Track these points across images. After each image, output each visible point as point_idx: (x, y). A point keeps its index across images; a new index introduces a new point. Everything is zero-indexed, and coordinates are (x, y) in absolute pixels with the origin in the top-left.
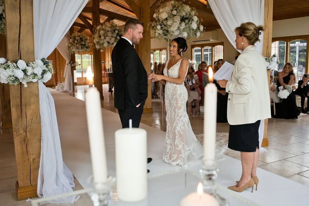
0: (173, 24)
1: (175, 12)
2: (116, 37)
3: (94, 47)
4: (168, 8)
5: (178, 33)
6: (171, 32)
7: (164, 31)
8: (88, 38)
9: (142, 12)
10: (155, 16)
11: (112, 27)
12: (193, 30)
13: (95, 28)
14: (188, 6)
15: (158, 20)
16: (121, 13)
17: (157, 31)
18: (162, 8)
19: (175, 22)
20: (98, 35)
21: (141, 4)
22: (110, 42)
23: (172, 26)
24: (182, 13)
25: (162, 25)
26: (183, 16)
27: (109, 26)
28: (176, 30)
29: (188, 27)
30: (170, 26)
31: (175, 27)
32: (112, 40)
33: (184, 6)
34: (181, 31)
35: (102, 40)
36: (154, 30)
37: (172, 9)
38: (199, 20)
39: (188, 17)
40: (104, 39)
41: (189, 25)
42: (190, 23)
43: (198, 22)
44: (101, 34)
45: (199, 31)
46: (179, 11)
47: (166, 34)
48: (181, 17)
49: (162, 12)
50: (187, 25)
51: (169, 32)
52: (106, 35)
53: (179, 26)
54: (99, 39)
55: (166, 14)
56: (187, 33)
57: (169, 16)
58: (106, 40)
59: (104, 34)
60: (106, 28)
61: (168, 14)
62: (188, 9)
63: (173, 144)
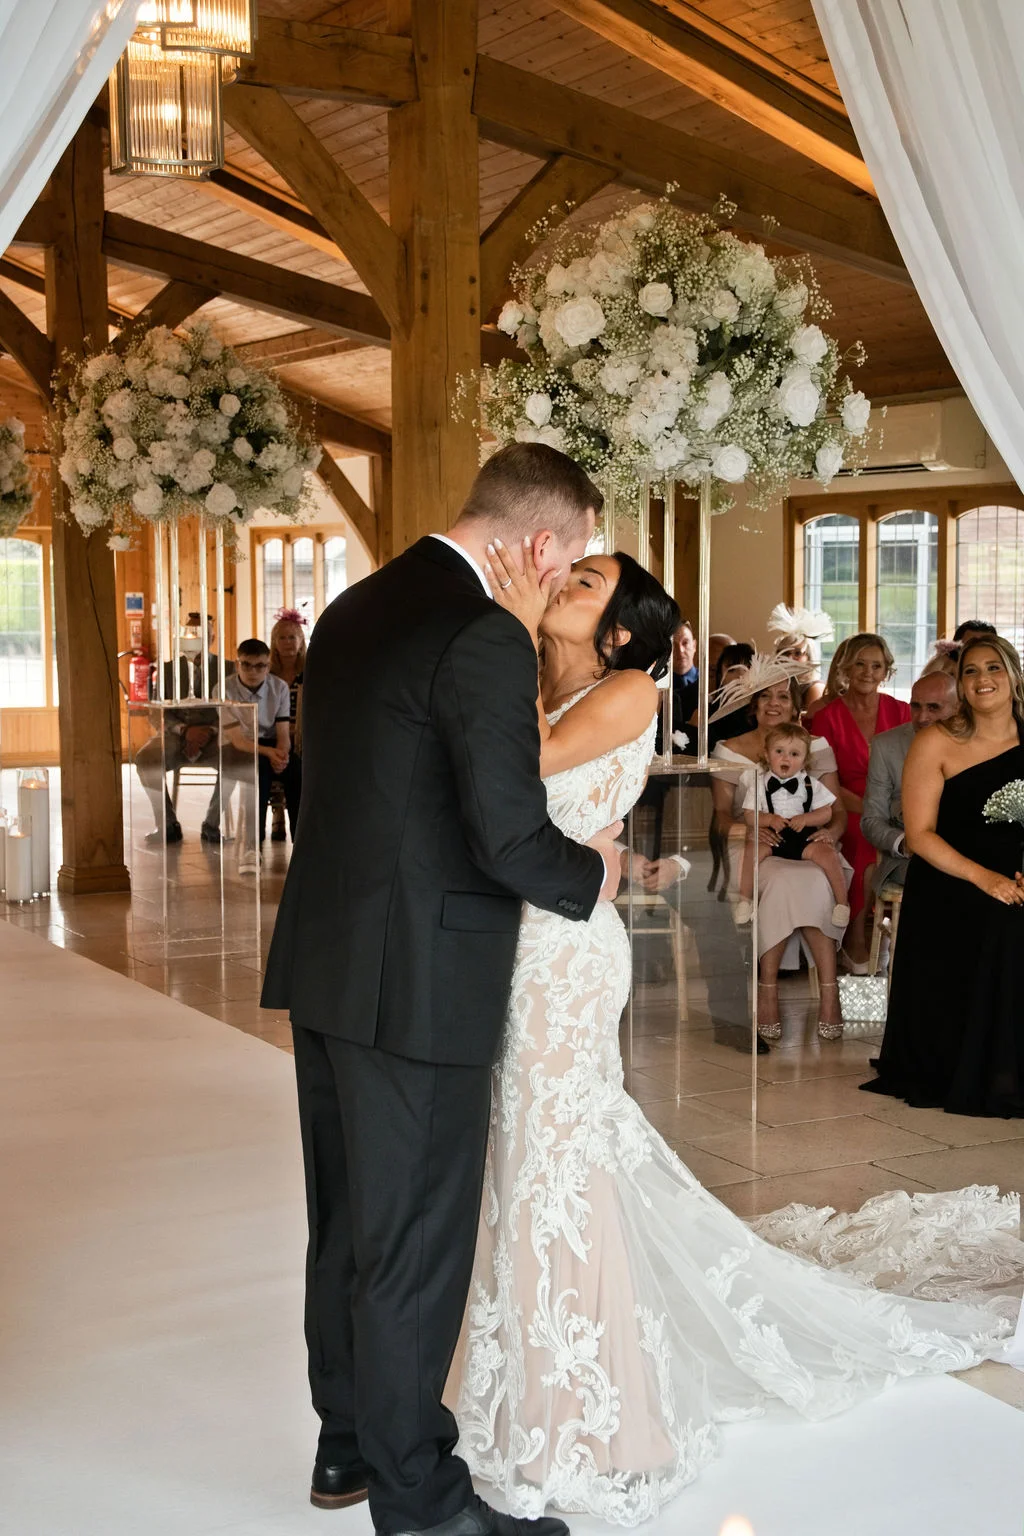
0: (643, 388)
1: (655, 299)
2: (228, 445)
3: (63, 516)
4: (604, 261)
5: (681, 456)
6: (631, 452)
7: (575, 436)
8: (20, 429)
9: (419, 267)
10: (509, 319)
11: (192, 370)
12: (794, 429)
13: (69, 369)
14: (759, 251)
15: (531, 346)
16: (271, 247)
18: (566, 264)
19: (659, 374)
20: (93, 422)
21: (413, 211)
22: (180, 478)
23: (633, 399)
24: (712, 304)
25: (561, 395)
26: (721, 323)
27: (173, 356)
28: (667, 433)
29: (754, 412)
30: (619, 403)
31: (660, 408)
32: (198, 469)
33: (725, 249)
34: (705, 438)
35: (123, 465)
36: (502, 428)
37: (636, 271)
38: (838, 354)
39: (752, 335)
40: (139, 461)
41: (765, 393)
42: (768, 382)
43: (834, 369)
44: (111, 417)
45: (833, 436)
46: (691, 285)
47: (590, 457)
48: (701, 338)
49: (566, 294)
50: (744, 396)
51: (611, 447)
52: (147, 426)
53: (691, 406)
54: (97, 458)
55: (593, 313)
56: (747, 451)
57: (618, 322)
58: (150, 463)
59: (135, 422)
60: (149, 375)
61: (610, 309)
62: (755, 271)
63: (519, 1337)
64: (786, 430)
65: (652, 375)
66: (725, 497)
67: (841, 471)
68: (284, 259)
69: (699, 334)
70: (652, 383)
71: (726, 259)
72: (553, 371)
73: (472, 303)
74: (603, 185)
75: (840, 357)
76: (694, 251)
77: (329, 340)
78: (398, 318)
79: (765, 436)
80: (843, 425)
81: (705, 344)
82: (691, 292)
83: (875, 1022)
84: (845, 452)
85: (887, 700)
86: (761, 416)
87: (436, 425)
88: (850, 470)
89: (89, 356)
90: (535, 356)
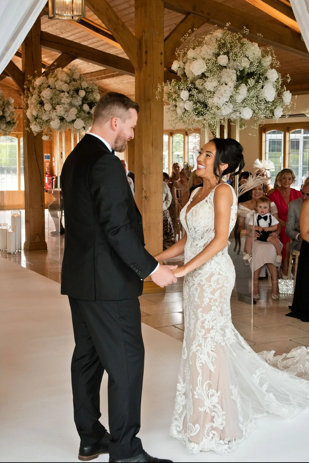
0: (219, 89)
2: (81, 106)
3: (28, 129)
4: (206, 48)
5: (231, 111)
6: (215, 109)
7: (196, 104)
8: (12, 101)
9: (144, 49)
10: (175, 66)
11: (70, 82)
12: (267, 102)
13: (30, 82)
14: (256, 45)
15: (182, 75)
16: (94, 43)
17: (180, 104)
18: (194, 49)
19: (224, 84)
20: (38, 99)
21: (143, 31)
22: (66, 117)
23: (215, 92)
24: (241, 62)
25: (192, 91)
26: (244, 68)
27: (64, 78)
28: (226, 103)
29: (254, 97)
30: (211, 93)
31: (224, 95)
32: (72, 114)
33: (245, 44)
34: (238, 105)
35: (47, 113)
36: (172, 101)
37: (217, 51)
38: (281, 78)
39: (254, 72)
40: (52, 111)
41: (258, 91)
42: (259, 87)
43: (280, 83)
44: (44, 97)
45: (280, 104)
46: (234, 56)
47: (201, 111)
48: (237, 73)
49: (194, 58)
50: (251, 92)
51: (208, 108)
52: (55, 100)
53: (234, 95)
54: (39, 110)
55: (203, 64)
56: (252, 109)
57: (211, 67)
58: (56, 112)
59: (51, 99)
60: (56, 84)
61: (208, 63)
62: (255, 51)
63: (191, 395)
64: (265, 103)
65: (222, 85)
66: (243, 124)
67: (282, 116)
68: (98, 47)
69: (237, 71)
70: (222, 87)
71: (246, 48)
72: (190, 83)
73: (161, 61)
74: (204, 23)
75: (282, 79)
76: (235, 45)
77: (112, 73)
78: (138, 66)
79: (258, 105)
80: (283, 101)
81: (239, 75)
82: (235, 58)
83: (290, 294)
84: (283, 110)
85: (294, 190)
86: (257, 98)
87: (149, 100)
88: (285, 116)
89: (37, 77)
90: (183, 78)
